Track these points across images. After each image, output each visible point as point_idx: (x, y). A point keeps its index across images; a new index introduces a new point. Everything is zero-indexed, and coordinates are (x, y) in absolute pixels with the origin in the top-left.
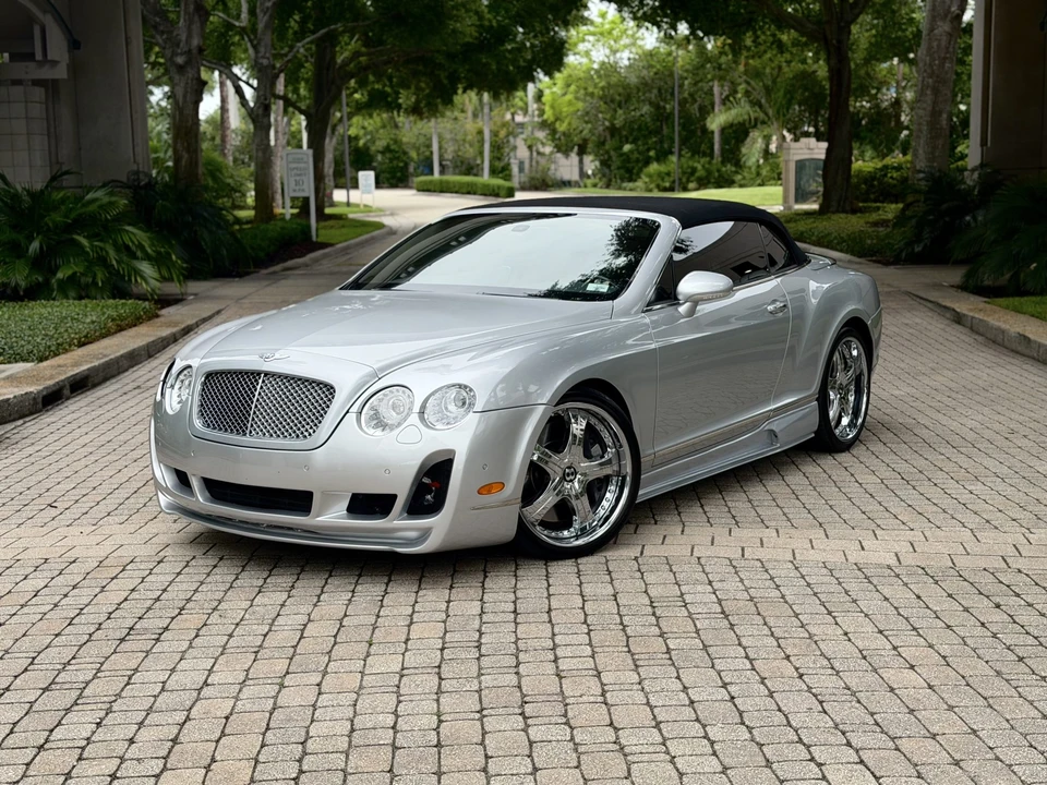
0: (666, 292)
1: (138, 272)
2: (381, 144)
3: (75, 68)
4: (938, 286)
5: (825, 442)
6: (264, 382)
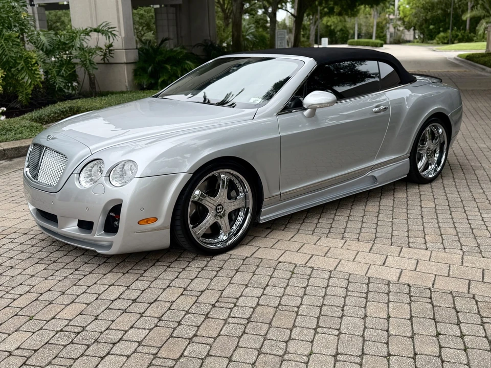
0: (295, 103)
6: (45, 152)
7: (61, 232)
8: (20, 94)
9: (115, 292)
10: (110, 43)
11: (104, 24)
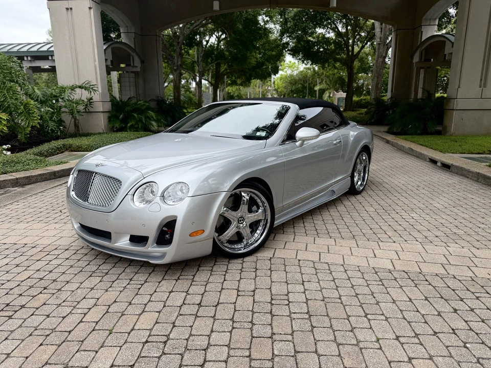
0: (290, 136)
1: (151, 124)
2: (236, 94)
6: (94, 177)
7: (116, 247)
8: (20, 134)
9: (177, 298)
10: (91, 97)
11: (86, 83)
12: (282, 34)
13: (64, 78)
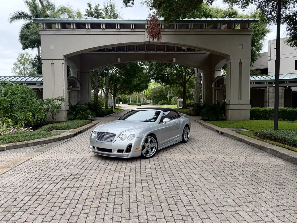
0: (161, 121)
1: (89, 116)
2: (123, 98)
3: (81, 89)
4: (198, 119)
5: (183, 141)
10: (61, 104)
11: (60, 97)
12: (150, 70)
13: (46, 95)
